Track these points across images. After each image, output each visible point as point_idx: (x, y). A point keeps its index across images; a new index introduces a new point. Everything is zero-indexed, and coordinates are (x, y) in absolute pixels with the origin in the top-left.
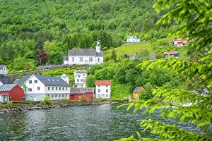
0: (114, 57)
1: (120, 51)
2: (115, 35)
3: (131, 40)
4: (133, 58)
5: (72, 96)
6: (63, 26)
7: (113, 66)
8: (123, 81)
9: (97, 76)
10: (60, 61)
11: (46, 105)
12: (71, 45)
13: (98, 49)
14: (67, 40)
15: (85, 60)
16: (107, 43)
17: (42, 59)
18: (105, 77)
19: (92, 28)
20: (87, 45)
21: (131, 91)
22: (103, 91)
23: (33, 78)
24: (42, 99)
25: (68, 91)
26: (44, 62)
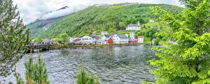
0: (145, 27)
1: (147, 25)
2: (145, 19)
3: (151, 21)
4: (152, 28)
5: (129, 42)
6: (126, 17)
7: (144, 30)
8: (148, 36)
9: (138, 35)
10: (125, 29)
11: (120, 45)
12: (129, 23)
13: (139, 24)
14: (127, 21)
15: (134, 28)
16: (142, 22)
17: (119, 28)
18: (141, 35)
19: (136, 17)
20: (135, 23)
21: (151, 40)
22: (141, 40)
23: (116, 35)
24: (118, 43)
25: (128, 40)
26: (119, 29)
